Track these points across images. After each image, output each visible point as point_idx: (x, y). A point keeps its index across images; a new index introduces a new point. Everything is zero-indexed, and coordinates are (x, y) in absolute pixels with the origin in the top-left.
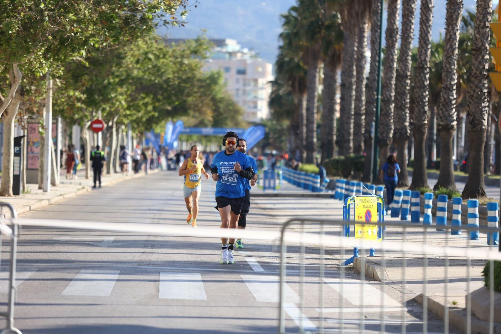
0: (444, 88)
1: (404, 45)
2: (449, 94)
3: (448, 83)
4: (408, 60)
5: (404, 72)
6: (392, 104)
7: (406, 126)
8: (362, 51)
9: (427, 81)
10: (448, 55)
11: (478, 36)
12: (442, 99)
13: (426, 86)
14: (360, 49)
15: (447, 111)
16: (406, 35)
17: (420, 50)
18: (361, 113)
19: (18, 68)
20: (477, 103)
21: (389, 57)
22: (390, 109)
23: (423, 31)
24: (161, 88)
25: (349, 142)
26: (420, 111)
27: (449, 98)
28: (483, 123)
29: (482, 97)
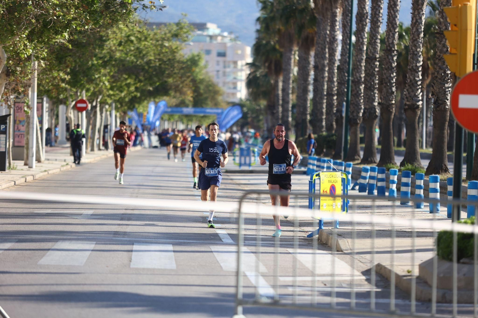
0: (410, 69)
1: (373, 29)
2: (415, 75)
3: (414, 65)
4: (377, 43)
5: (373, 54)
6: (361, 85)
7: (375, 106)
8: (333, 34)
9: (394, 64)
10: (414, 39)
11: (442, 20)
12: (409, 80)
13: (393, 68)
14: (333, 33)
15: (413, 91)
16: (375, 19)
17: (388, 34)
18: (333, 93)
19: (3, 50)
20: (441, 84)
21: (359, 40)
22: (360, 90)
23: (390, 15)
24: (143, 69)
25: (322, 122)
26: (387, 92)
27: (415, 79)
28: (446, 103)
29: (445, 78)
